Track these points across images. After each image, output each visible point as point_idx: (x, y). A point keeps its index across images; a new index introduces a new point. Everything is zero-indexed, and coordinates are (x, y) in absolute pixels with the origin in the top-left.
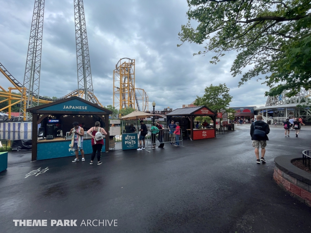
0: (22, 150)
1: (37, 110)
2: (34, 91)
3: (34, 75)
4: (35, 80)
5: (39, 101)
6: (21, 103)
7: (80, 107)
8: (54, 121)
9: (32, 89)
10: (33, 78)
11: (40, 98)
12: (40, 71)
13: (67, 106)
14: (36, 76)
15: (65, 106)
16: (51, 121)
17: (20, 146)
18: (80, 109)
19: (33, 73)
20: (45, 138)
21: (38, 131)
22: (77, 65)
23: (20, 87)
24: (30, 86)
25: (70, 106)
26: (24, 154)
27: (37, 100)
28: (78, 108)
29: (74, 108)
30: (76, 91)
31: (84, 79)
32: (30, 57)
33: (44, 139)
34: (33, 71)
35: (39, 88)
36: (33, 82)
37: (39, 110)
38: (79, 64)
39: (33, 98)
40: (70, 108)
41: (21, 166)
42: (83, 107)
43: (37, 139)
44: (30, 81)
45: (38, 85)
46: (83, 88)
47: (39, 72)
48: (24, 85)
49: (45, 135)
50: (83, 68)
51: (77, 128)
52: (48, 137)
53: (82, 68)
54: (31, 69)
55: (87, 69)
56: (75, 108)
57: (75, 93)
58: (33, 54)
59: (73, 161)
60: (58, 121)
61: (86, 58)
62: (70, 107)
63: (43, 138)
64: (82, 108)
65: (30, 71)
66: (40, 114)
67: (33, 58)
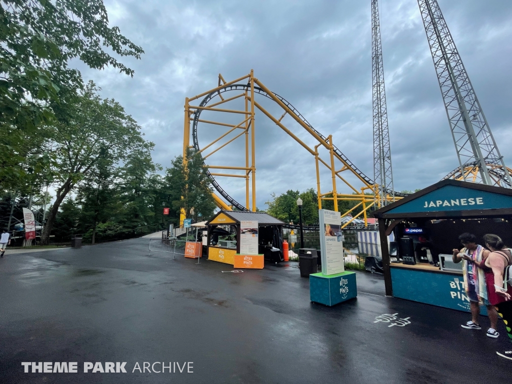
0: (377, 272)
1: (383, 213)
2: (387, 186)
3: (384, 164)
4: (386, 170)
5: (395, 199)
6: (375, 206)
7: (462, 200)
8: (414, 231)
9: (385, 184)
10: (384, 168)
11: (396, 195)
12: (390, 156)
13: (432, 203)
14: (387, 165)
15: (426, 203)
16: (408, 230)
17: (374, 266)
18: (463, 204)
19: (382, 162)
20: (401, 259)
21: (389, 247)
22: (449, 120)
23: (372, 185)
24: (382, 180)
25: (437, 202)
26: (378, 281)
27: (393, 199)
28: (458, 203)
29: (446, 203)
30: (458, 171)
31: (472, 142)
32: (377, 143)
33: (400, 262)
34: (382, 160)
35: (392, 181)
36: (384, 173)
37: (385, 213)
38: (453, 118)
39: (388, 197)
40: (438, 206)
41: (372, 298)
42: (469, 200)
43: (389, 261)
44: (381, 173)
45: (390, 176)
46: (474, 160)
47: (389, 158)
48: (375, 180)
49: (400, 255)
50: (465, 121)
51: (472, 249)
52: (405, 259)
53: (461, 123)
54: (380, 157)
55: (474, 119)
56: (450, 203)
57: (456, 175)
58: (379, 137)
59: (462, 326)
60: (420, 231)
61: (467, 99)
62: (439, 203)
63: (398, 260)
64: (468, 202)
65: (379, 161)
66: (389, 220)
67: (380, 143)
